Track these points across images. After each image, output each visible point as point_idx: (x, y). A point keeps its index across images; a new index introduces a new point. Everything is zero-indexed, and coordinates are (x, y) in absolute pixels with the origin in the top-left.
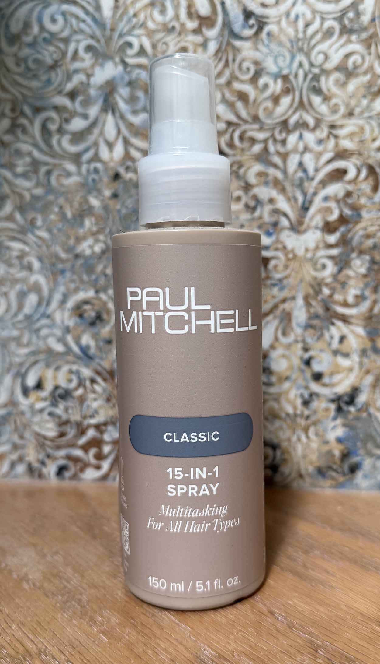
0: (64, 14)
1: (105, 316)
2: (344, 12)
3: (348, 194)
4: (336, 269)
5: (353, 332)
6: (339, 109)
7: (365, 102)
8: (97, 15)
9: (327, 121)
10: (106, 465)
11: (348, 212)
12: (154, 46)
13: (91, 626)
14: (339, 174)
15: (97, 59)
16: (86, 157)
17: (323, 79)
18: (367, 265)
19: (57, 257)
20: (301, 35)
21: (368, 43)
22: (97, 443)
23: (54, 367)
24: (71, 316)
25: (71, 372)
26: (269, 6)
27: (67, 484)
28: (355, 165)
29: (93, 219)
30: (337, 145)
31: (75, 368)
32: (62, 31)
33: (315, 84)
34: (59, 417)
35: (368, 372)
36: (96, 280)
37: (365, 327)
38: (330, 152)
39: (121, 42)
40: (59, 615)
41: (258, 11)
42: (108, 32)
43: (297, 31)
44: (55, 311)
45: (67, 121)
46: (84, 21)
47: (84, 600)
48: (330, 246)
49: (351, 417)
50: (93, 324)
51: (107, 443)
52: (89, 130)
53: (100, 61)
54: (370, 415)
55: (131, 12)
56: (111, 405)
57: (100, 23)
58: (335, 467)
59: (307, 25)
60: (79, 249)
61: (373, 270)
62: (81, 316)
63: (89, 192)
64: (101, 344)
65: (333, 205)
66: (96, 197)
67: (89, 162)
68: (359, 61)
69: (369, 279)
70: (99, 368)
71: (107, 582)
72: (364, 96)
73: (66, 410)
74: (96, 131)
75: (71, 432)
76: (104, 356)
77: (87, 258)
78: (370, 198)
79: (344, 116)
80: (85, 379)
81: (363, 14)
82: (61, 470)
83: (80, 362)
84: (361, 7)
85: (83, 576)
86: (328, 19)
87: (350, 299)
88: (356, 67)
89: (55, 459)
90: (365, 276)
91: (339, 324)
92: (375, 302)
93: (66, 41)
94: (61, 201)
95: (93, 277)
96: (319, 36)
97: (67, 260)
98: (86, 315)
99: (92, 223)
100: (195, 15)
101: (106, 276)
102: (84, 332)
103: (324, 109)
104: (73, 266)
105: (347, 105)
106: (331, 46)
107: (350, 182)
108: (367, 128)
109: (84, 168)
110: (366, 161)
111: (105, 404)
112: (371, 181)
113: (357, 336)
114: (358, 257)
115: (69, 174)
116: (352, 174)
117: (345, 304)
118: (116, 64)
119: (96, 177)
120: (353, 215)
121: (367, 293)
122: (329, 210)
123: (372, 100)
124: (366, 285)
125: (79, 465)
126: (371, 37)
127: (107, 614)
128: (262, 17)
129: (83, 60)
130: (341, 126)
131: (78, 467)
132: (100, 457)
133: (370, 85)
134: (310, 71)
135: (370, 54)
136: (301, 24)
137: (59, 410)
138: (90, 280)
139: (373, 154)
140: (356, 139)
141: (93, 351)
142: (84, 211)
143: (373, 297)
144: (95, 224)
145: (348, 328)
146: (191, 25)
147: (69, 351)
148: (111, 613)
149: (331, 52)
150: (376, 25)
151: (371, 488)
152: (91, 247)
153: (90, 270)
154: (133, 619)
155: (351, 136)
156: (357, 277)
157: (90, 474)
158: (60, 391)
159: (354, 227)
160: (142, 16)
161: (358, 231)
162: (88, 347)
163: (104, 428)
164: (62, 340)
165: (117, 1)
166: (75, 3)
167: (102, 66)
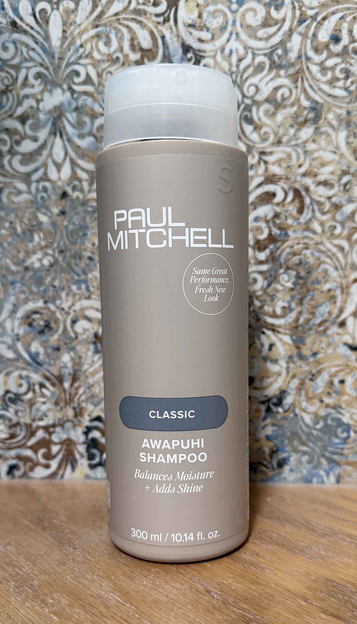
0: (14, 42)
1: (53, 325)
2: (274, 48)
3: (277, 215)
4: (266, 283)
5: (281, 340)
6: (269, 137)
7: (292, 131)
8: (46, 45)
9: (257, 148)
10: (54, 464)
11: (276, 231)
12: (99, 75)
13: (43, 607)
14: (269, 196)
15: (46, 85)
16: (35, 177)
17: (254, 109)
18: (293, 280)
19: (8, 269)
20: (234, 69)
21: (295, 78)
22: (46, 443)
23: (5, 372)
24: (20, 325)
25: (21, 377)
26: (206, 41)
27: (17, 482)
28: (283, 189)
29: (42, 235)
30: (266, 170)
31: (24, 373)
32: (13, 58)
33: (246, 113)
34: (10, 420)
35: (294, 377)
36: (45, 291)
37: (291, 336)
38: (261, 176)
39: (68, 71)
40: (13, 599)
41: (196, 45)
42: (57, 61)
43: (231, 65)
44: (5, 320)
45: (18, 143)
46: (33, 49)
47: (35, 585)
48: (261, 263)
49: (279, 417)
50: (42, 332)
51: (56, 444)
52: (38, 152)
53: (49, 87)
54: (296, 415)
55: (78, 43)
56: (59, 408)
57: (48, 52)
58: (265, 463)
59: (240, 60)
60: (28, 263)
61: (300, 284)
62: (30, 325)
63: (38, 210)
64: (49, 351)
65: (263, 225)
66: (45, 214)
67: (38, 181)
68: (287, 94)
69: (295, 292)
70: (47, 374)
71: (57, 569)
72: (292, 126)
73: (16, 412)
74: (45, 153)
75: (22, 434)
76: (52, 362)
77: (35, 271)
78: (296, 219)
79: (273, 144)
80: (34, 385)
81: (291, 51)
82: (12, 469)
83: (29, 368)
84: (289, 45)
85: (34, 564)
86: (259, 55)
87: (279, 311)
88: (284, 99)
89: (6, 459)
90: (292, 289)
91: (269, 333)
92: (300, 313)
93: (17, 68)
94: (12, 217)
95: (42, 289)
96: (251, 70)
97: (18, 272)
98: (35, 324)
99: (40, 238)
100: (137, 48)
101: (54, 287)
102: (33, 340)
103: (255, 137)
104: (23, 278)
105: (276, 134)
106: (261, 80)
107: (278, 204)
108: (294, 155)
109: (34, 186)
110: (293, 185)
111: (53, 407)
112: (297, 203)
113: (285, 344)
114: (285, 272)
115: (19, 193)
116: (280, 197)
117: (274, 315)
118: (64, 91)
119: (44, 195)
120: (280, 235)
121: (293, 305)
122: (259, 229)
123: (299, 130)
124: (293, 298)
125: (30, 464)
126: (297, 72)
127: (57, 597)
128: (200, 51)
129: (33, 86)
130: (271, 153)
131: (27, 467)
132: (48, 456)
133: (296, 116)
134: (243, 101)
135: (297, 87)
136: (234, 59)
137: (10, 413)
138: (39, 291)
139: (299, 178)
140: (284, 165)
141: (41, 357)
142: (33, 226)
143: (299, 309)
144: (44, 239)
145: (277, 336)
146: (134, 57)
147: (19, 357)
148: (60, 596)
149: (261, 86)
150: (302, 62)
151: (297, 481)
152: (40, 260)
153: (39, 282)
154: (82, 601)
155: (279, 162)
156: (284, 290)
157: (40, 472)
158: (10, 395)
159: (282, 245)
160: (88, 47)
161: (286, 249)
162: (37, 354)
163: (52, 429)
164: (12, 347)
165: (64, 31)
166: (25, 32)
167: (51, 92)
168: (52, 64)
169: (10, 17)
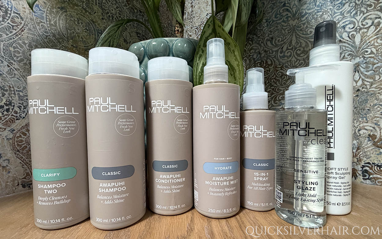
39: (363, 51)
42: (358, 49)
46: (348, 47)
55: (368, 42)
57: (354, 47)
165: (361, 39)
166: (345, 42)
167: (354, 59)
168: (355, 50)
169: (339, 39)
